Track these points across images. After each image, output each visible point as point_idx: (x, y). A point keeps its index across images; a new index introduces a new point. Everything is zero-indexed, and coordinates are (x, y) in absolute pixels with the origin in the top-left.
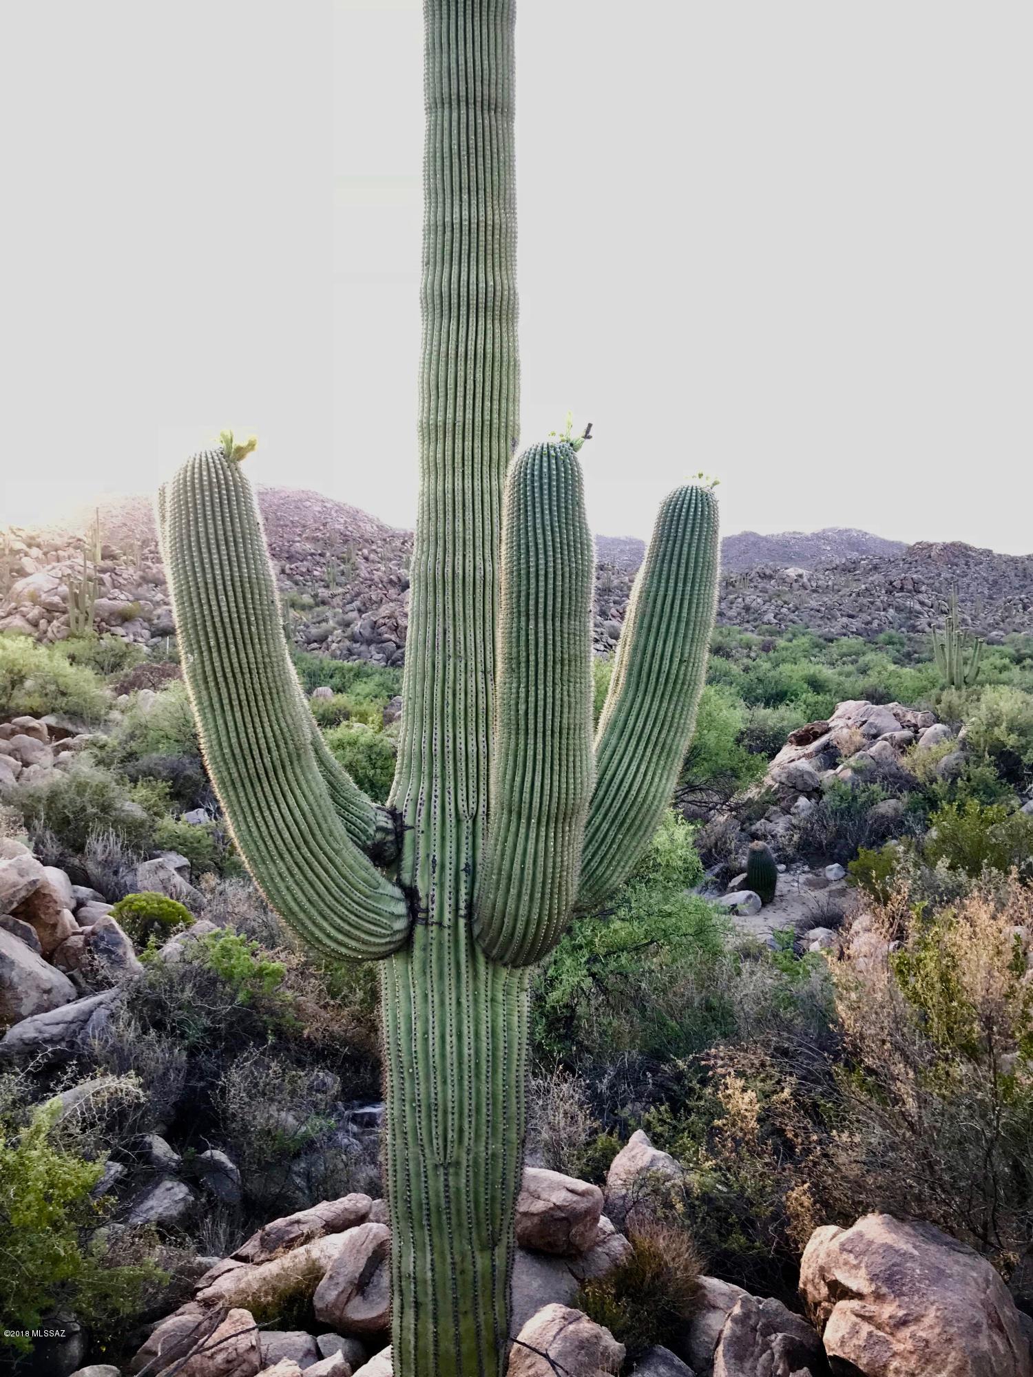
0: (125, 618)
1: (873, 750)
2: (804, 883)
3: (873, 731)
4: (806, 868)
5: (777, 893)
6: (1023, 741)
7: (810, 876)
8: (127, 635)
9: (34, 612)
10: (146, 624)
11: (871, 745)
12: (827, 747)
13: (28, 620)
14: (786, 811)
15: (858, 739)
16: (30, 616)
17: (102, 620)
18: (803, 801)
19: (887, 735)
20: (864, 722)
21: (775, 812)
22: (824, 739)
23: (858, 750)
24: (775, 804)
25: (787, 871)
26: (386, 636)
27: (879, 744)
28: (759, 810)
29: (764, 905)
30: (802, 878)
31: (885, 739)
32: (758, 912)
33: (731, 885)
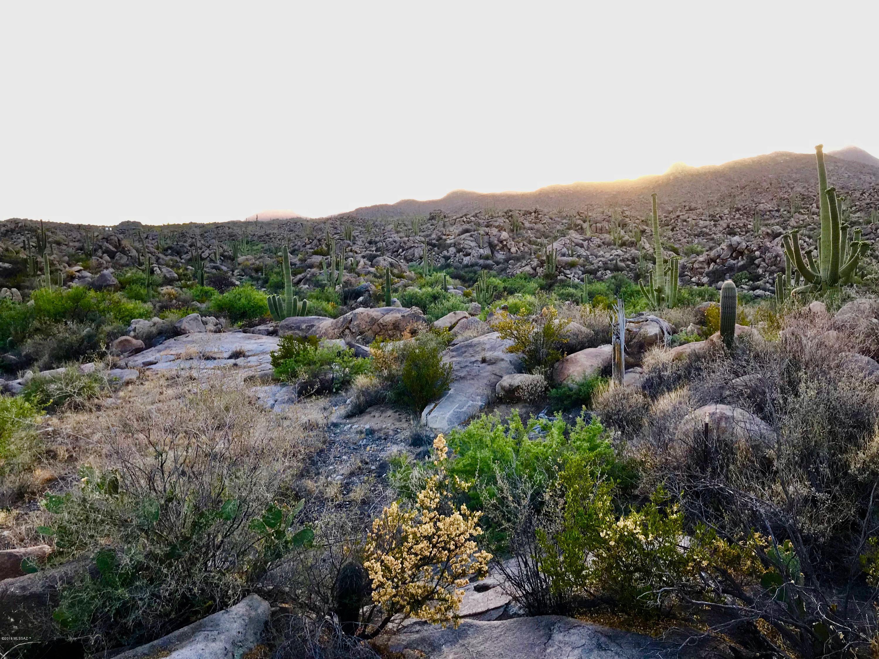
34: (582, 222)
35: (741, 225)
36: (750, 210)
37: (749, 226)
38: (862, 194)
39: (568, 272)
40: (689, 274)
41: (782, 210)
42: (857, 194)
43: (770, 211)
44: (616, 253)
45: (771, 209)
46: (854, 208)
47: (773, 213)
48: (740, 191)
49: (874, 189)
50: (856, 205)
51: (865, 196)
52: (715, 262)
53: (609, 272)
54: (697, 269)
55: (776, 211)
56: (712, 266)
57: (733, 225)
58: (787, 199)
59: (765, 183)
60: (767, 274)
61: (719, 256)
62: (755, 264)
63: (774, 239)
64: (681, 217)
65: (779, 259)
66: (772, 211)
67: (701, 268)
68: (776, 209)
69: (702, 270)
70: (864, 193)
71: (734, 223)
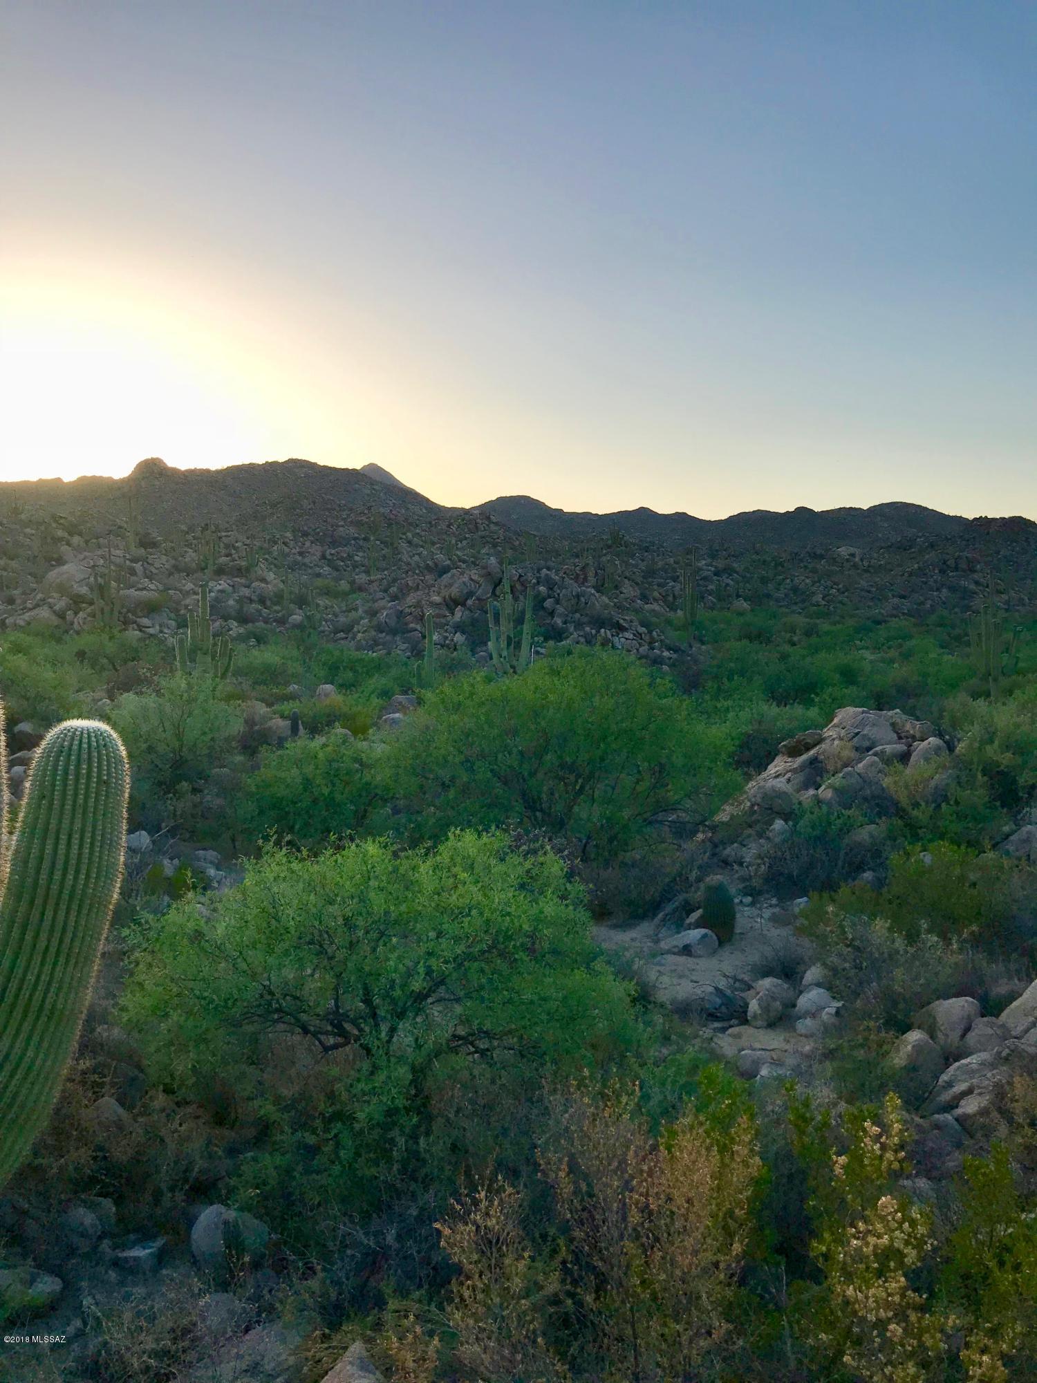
0: (151, 609)
1: (860, 766)
2: (770, 919)
3: (866, 744)
4: (774, 901)
5: (738, 931)
6: (1019, 760)
7: (777, 910)
8: (153, 626)
9: (61, 604)
10: (172, 615)
11: (860, 760)
12: (814, 761)
13: (54, 612)
14: (760, 835)
15: (848, 753)
16: (57, 608)
17: (129, 611)
18: (779, 824)
19: (878, 749)
20: (857, 734)
21: (749, 836)
22: (812, 752)
23: (846, 766)
24: (750, 826)
25: (753, 904)
26: (412, 625)
27: (869, 759)
28: (735, 832)
29: (721, 943)
30: (767, 913)
31: (876, 754)
32: (714, 952)
33: (688, 921)
34: (66, 535)
37: (357, 558)
38: (449, 526)
39: (145, 621)
42: (443, 526)
44: (219, 587)
46: (465, 542)
47: (361, 542)
49: (463, 520)
50: (466, 539)
51: (454, 528)
52: (463, 604)
53: (236, 624)
67: (438, 616)
70: (451, 524)
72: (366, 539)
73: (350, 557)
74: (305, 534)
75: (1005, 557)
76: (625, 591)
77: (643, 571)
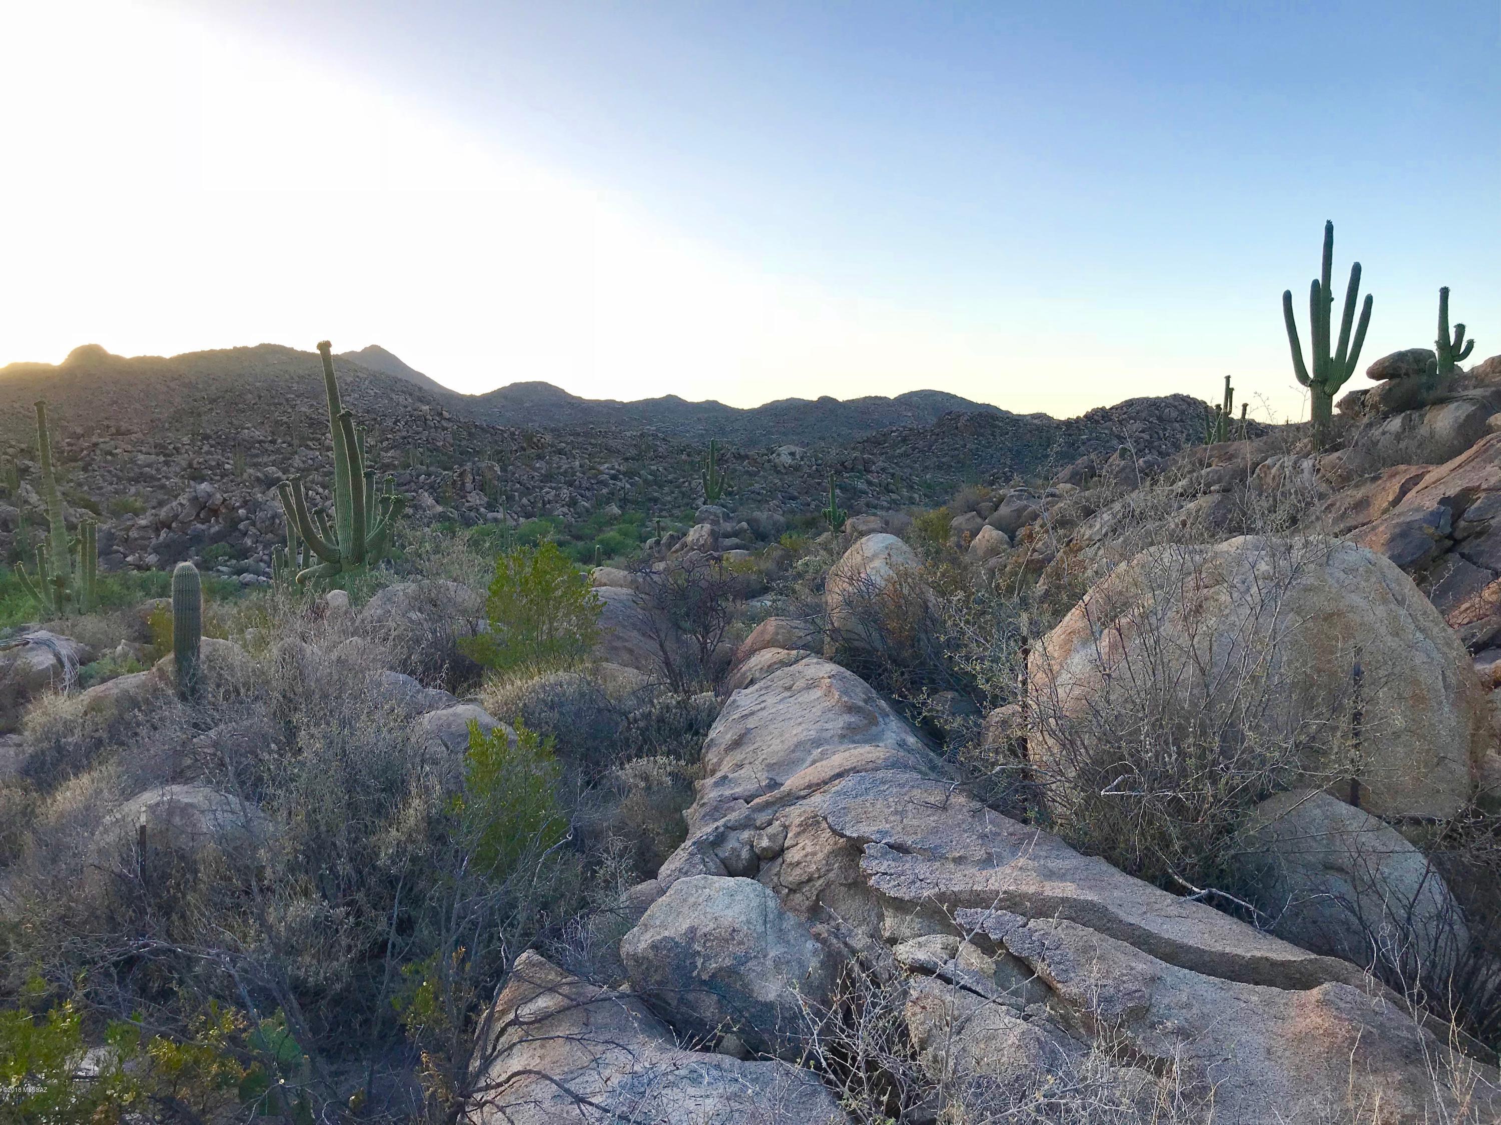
35: (214, 463)
36: (227, 438)
37: (227, 466)
38: (395, 423)
40: (121, 549)
41: (280, 441)
42: (389, 423)
43: (260, 442)
45: (262, 438)
46: (385, 444)
47: (266, 445)
48: (209, 406)
49: (411, 416)
50: (387, 439)
51: (400, 425)
54: (136, 539)
55: (271, 442)
56: (163, 534)
57: (199, 463)
58: (286, 423)
59: (250, 396)
60: (260, 548)
61: (176, 517)
62: (240, 530)
63: (269, 488)
64: (102, 446)
65: (277, 521)
66: (264, 442)
67: (142, 538)
68: (270, 438)
69: (147, 543)
70: (399, 421)
71: (201, 460)
72: (273, 442)
73: (219, 465)
74: (206, 437)
75: (971, 450)
76: (469, 499)
77: (542, 475)
